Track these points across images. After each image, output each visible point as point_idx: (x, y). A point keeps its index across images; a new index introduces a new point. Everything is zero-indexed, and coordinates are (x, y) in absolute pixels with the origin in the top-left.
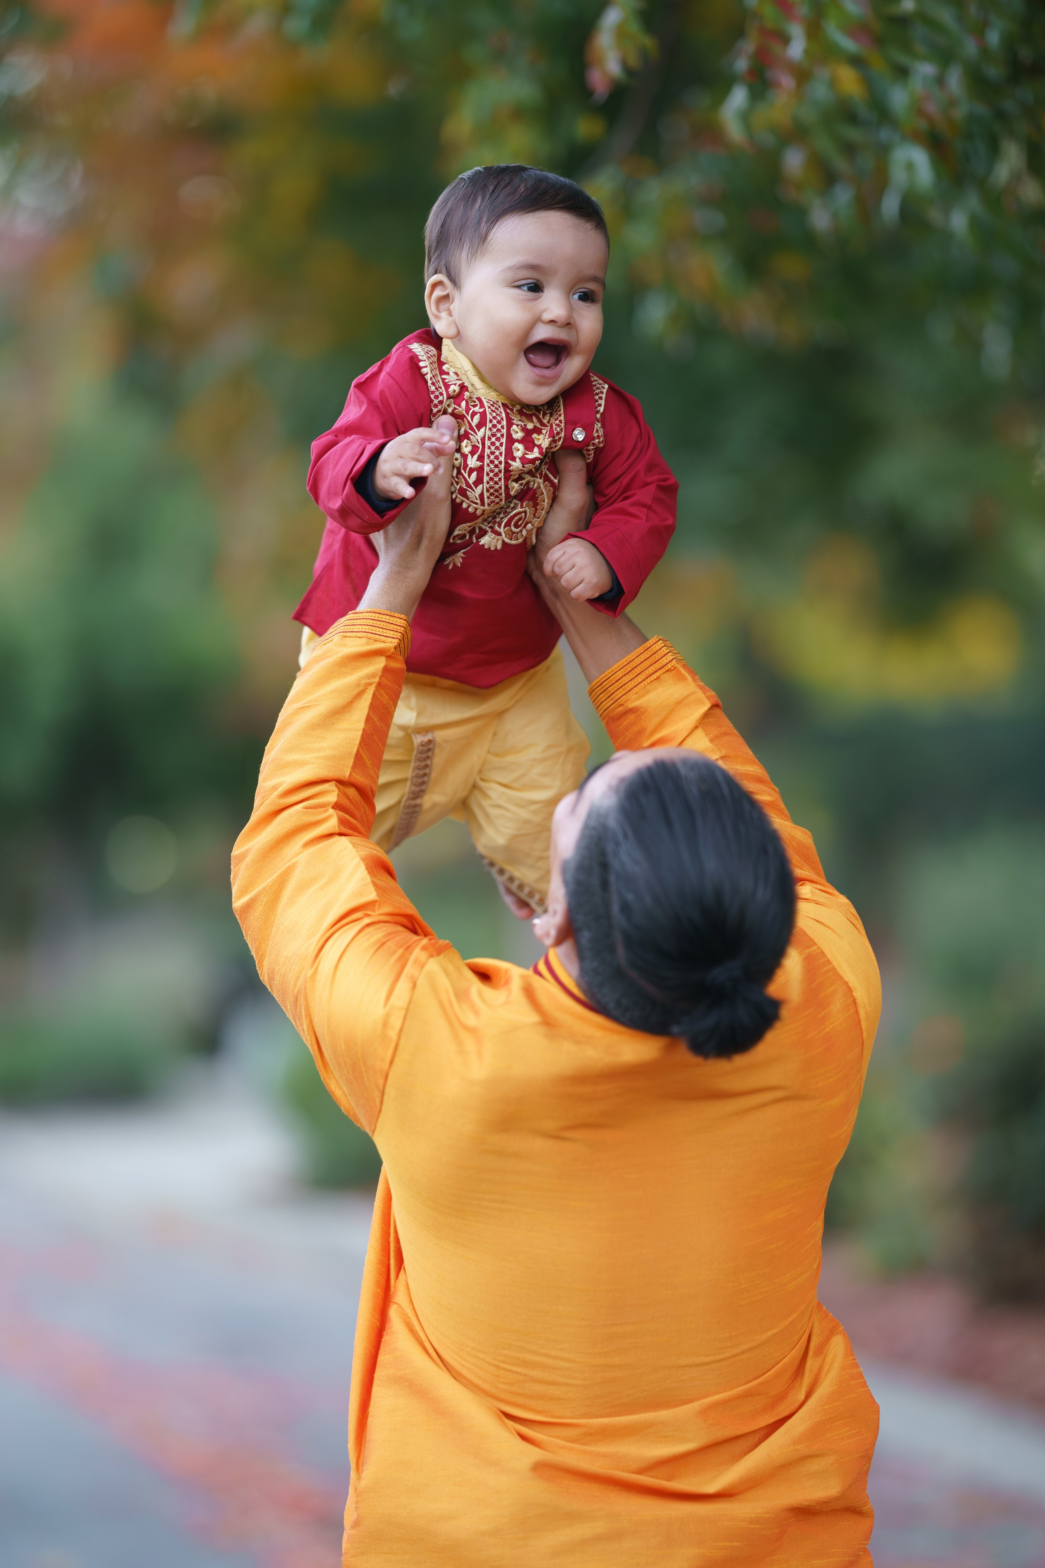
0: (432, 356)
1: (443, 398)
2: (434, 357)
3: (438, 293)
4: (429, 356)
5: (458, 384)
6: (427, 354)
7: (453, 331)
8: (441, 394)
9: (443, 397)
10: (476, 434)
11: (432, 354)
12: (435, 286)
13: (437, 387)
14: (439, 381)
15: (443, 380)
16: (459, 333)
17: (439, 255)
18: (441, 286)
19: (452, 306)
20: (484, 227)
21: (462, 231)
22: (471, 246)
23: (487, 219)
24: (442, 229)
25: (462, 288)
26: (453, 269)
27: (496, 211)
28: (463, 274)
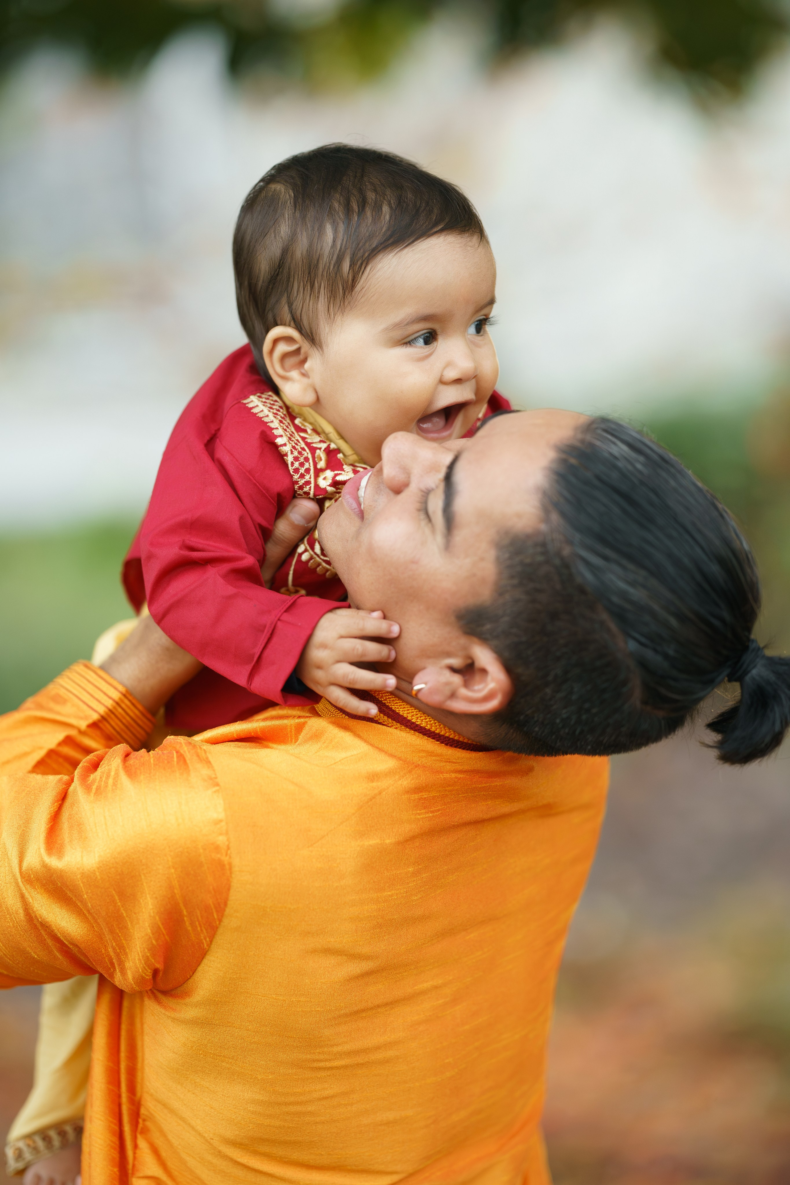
0: (278, 410)
1: (310, 465)
2: (281, 410)
3: (282, 348)
4: (275, 411)
5: (323, 449)
6: (272, 410)
7: (310, 398)
8: (307, 459)
9: (309, 463)
11: (278, 408)
12: (276, 341)
13: (300, 450)
14: (297, 440)
15: (304, 439)
16: (318, 399)
17: (278, 301)
18: (289, 339)
19: (307, 366)
20: (349, 272)
21: (313, 275)
22: (332, 295)
23: (351, 261)
24: (280, 269)
25: (324, 348)
26: (305, 322)
27: (362, 251)
28: (324, 329)
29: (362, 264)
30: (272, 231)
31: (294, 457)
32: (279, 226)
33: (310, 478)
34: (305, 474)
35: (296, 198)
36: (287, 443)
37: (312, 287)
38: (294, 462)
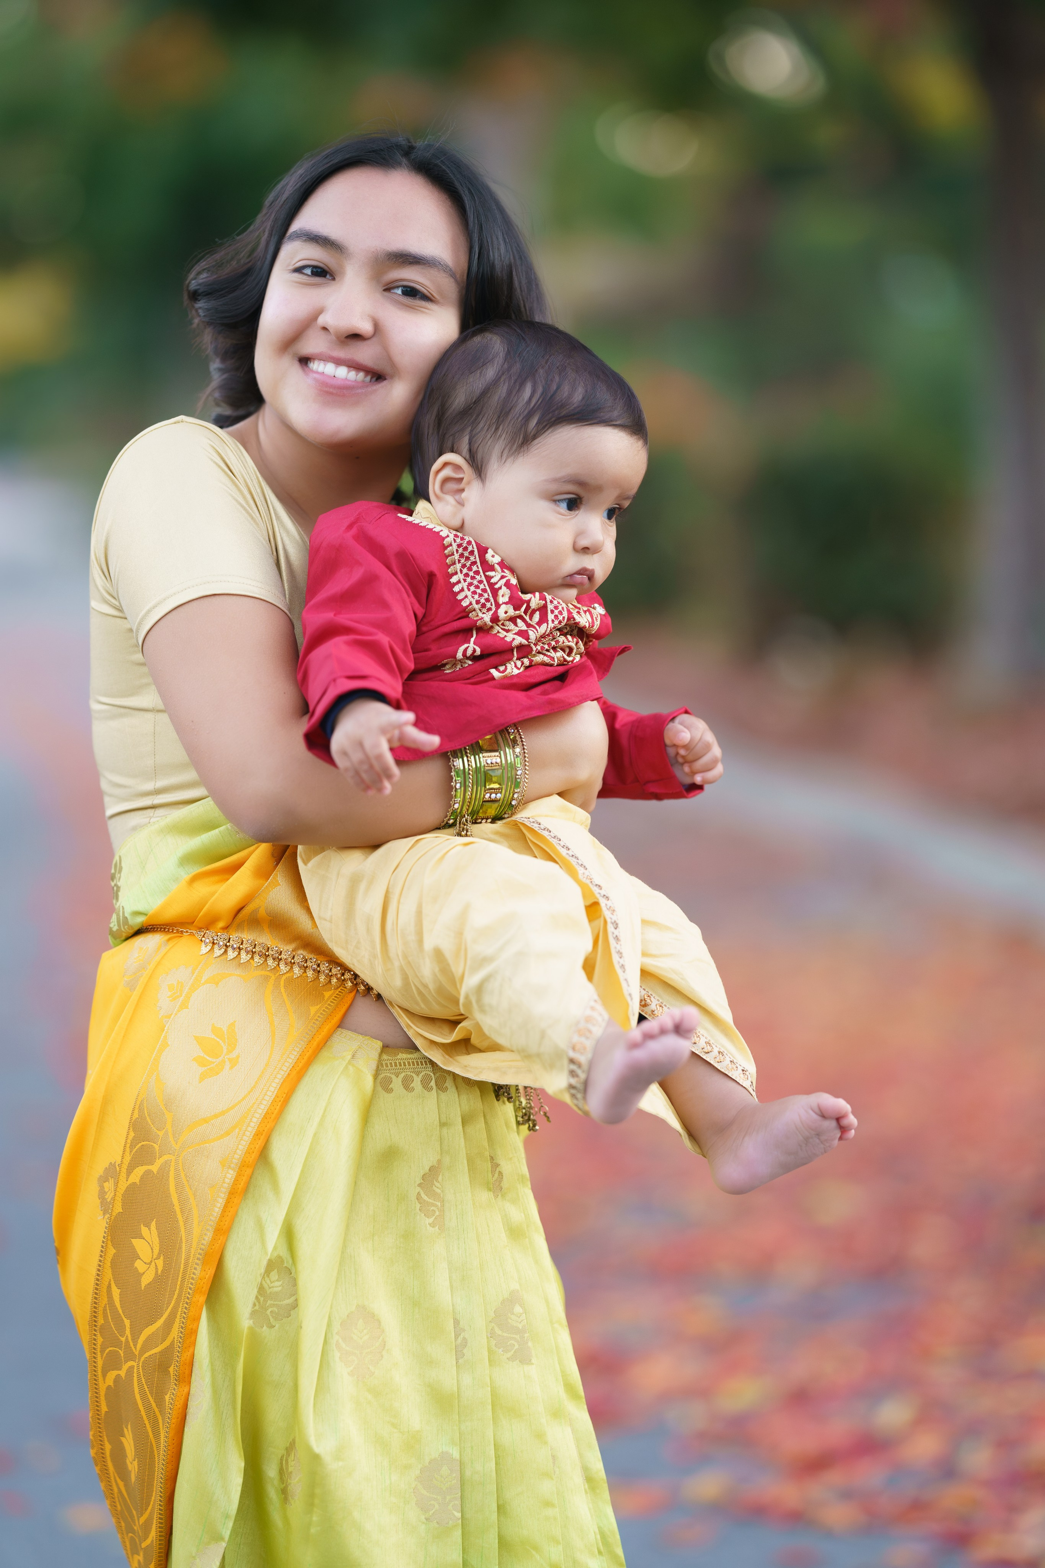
3: (449, 472)
7: (457, 522)
10: (537, 630)
12: (446, 464)
16: (463, 525)
17: (463, 430)
18: (457, 468)
19: (464, 495)
20: (533, 428)
21: (501, 419)
22: (512, 441)
23: (538, 420)
24: (474, 404)
25: (487, 483)
26: (479, 456)
27: (550, 415)
28: (493, 467)
29: (546, 425)
30: (479, 371)
31: (457, 545)
32: (487, 369)
33: (475, 559)
34: (470, 556)
35: (508, 353)
36: (450, 534)
37: (497, 429)
38: (458, 549)
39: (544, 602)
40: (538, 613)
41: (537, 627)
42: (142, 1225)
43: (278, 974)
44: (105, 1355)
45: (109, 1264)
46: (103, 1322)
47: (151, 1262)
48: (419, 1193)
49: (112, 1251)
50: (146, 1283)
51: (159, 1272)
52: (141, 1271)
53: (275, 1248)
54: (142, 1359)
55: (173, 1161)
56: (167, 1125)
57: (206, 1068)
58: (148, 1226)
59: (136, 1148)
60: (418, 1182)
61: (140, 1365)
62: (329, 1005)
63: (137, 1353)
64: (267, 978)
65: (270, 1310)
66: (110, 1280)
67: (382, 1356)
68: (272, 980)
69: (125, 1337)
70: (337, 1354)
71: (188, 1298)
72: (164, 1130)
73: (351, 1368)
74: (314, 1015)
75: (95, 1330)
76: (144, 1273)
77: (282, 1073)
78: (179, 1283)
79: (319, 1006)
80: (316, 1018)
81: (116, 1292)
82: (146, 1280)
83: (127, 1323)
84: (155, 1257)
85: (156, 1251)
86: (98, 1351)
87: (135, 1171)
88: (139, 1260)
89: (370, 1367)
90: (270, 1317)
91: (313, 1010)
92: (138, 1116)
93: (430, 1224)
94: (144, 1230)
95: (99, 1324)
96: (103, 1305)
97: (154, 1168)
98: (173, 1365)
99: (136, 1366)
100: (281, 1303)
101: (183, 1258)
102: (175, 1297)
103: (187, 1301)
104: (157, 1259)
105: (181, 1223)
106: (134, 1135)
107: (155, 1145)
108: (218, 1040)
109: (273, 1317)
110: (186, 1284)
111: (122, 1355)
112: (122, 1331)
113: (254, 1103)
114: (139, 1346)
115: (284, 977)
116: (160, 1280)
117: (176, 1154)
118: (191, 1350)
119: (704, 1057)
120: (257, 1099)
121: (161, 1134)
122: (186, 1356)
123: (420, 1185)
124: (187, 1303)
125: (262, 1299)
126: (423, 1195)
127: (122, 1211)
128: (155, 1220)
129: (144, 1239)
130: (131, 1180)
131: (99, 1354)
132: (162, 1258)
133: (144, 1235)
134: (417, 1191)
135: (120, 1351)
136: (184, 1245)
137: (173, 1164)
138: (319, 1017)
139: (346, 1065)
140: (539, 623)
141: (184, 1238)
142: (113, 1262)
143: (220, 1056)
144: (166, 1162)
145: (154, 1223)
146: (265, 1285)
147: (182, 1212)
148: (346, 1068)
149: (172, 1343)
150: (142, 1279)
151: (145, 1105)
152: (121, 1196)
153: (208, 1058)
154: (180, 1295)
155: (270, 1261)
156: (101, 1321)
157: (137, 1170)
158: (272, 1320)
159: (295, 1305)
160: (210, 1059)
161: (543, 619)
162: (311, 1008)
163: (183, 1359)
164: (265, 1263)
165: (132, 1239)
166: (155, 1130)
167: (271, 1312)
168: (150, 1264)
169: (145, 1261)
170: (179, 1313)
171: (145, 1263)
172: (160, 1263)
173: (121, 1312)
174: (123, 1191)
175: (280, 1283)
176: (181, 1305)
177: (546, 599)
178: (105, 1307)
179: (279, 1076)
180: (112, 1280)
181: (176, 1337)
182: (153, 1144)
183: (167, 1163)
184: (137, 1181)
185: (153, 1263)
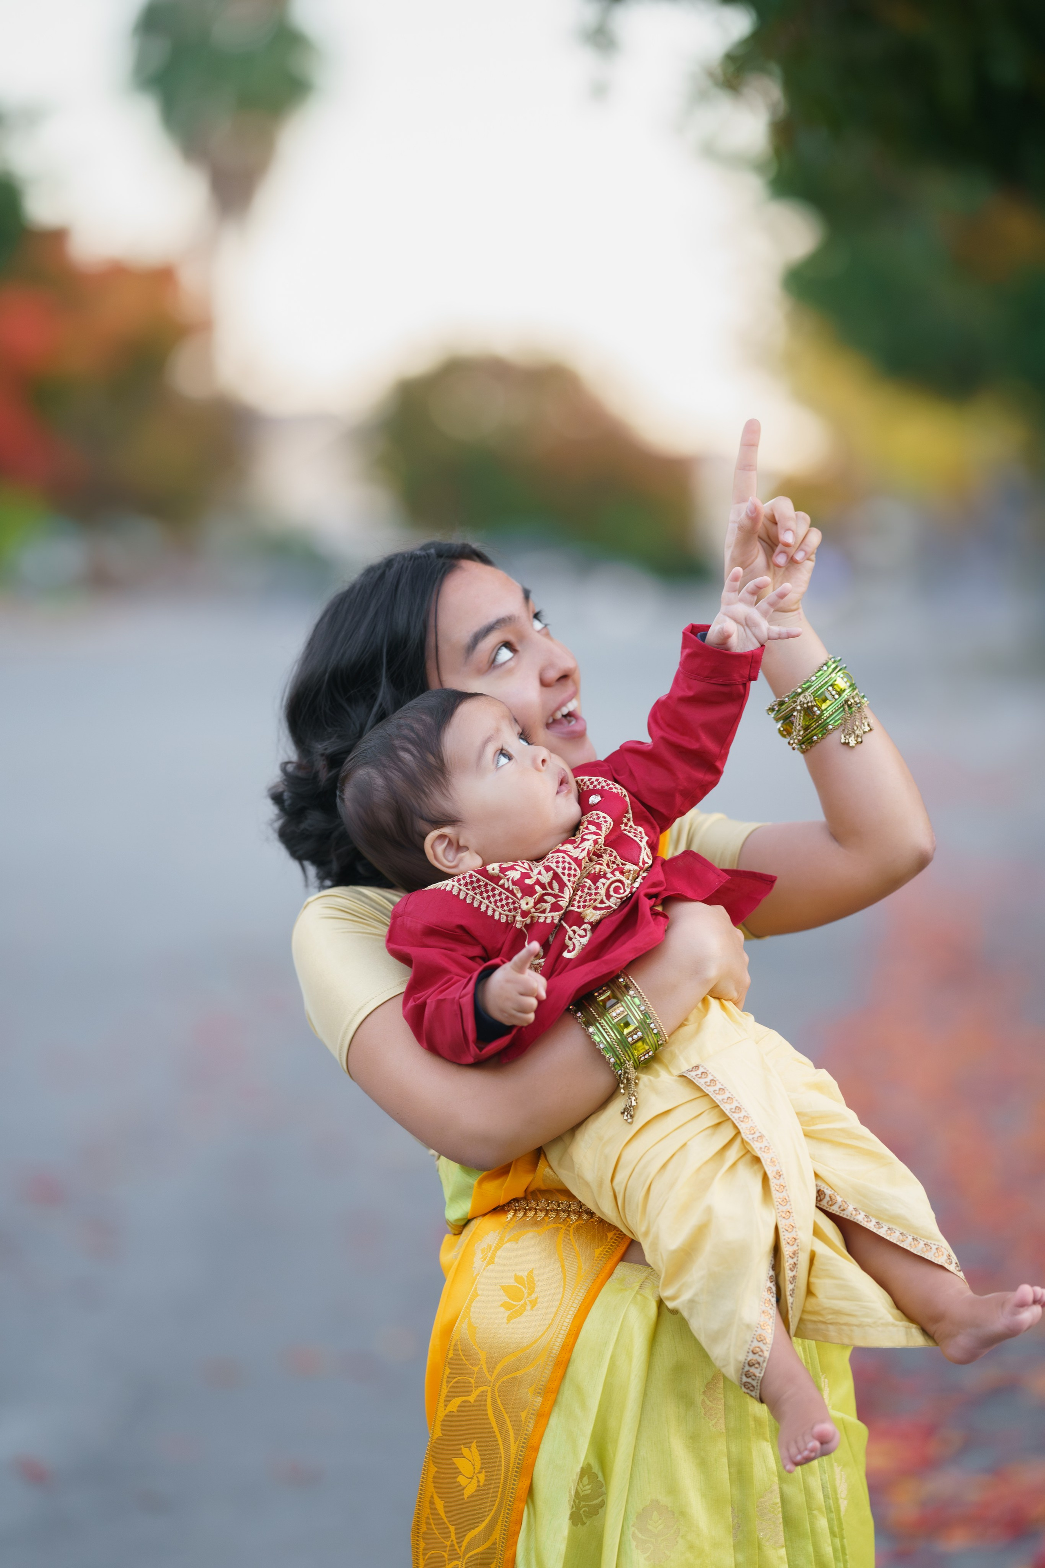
39: (552, 872)
40: (554, 881)
41: (562, 895)
42: (462, 1446)
43: (568, 1224)
44: (427, 1557)
45: (431, 1480)
46: (426, 1530)
47: (473, 1476)
48: (703, 1401)
49: (433, 1469)
50: (469, 1494)
51: (481, 1484)
52: (463, 1484)
53: (586, 1457)
54: (466, 1558)
55: (489, 1391)
56: (481, 1362)
57: (511, 1311)
58: (468, 1446)
59: (452, 1383)
60: (702, 1391)
61: (464, 1563)
62: (611, 1245)
63: (461, 1553)
64: (558, 1229)
65: (583, 1509)
66: (432, 1493)
67: (677, 1542)
68: (563, 1231)
69: (450, 1540)
70: (634, 1544)
71: (509, 1505)
72: (479, 1366)
73: (648, 1554)
74: (599, 1256)
75: (418, 1537)
76: (466, 1486)
77: (573, 1309)
78: (500, 1493)
79: (603, 1247)
80: (600, 1258)
81: (440, 1505)
82: (467, 1493)
83: (452, 1529)
84: (476, 1472)
85: (478, 1466)
86: (421, 1554)
87: (452, 1402)
88: (461, 1475)
89: (666, 1552)
90: (583, 1515)
91: (598, 1251)
92: (452, 1356)
93: (713, 1426)
94: (465, 1451)
95: (422, 1531)
96: (426, 1516)
97: (472, 1398)
98: (495, 1562)
99: (460, 1565)
100: (591, 1503)
101: (503, 1471)
102: (496, 1505)
103: (509, 1507)
104: (478, 1473)
105: (500, 1442)
106: (450, 1371)
107: (470, 1379)
108: (520, 1286)
109: (585, 1515)
110: (507, 1493)
111: (446, 1556)
112: (447, 1535)
113: (552, 1338)
114: (463, 1548)
115: (573, 1226)
116: (481, 1491)
117: (492, 1385)
118: (513, 1549)
119: (901, 1245)
120: (554, 1334)
121: (476, 1369)
122: (509, 1554)
123: (704, 1393)
124: (509, 1509)
125: (577, 1501)
126: (707, 1402)
127: (441, 1435)
128: (475, 1441)
129: (465, 1458)
130: (450, 1408)
131: (421, 1556)
132: (484, 1472)
133: (464, 1454)
134: (702, 1398)
135: (443, 1553)
136: (503, 1460)
137: (489, 1394)
138: (602, 1257)
139: (635, 1295)
140: (561, 890)
141: (503, 1455)
142: (435, 1480)
143: (522, 1299)
144: (482, 1392)
145: (474, 1444)
146: (579, 1490)
147: (500, 1433)
148: (635, 1296)
149: (495, 1543)
150: (465, 1491)
151: (459, 1346)
152: (440, 1423)
153: (512, 1302)
154: (501, 1503)
155: (582, 1468)
156: (424, 1529)
157: (454, 1400)
158: (584, 1518)
159: (603, 1504)
160: (515, 1303)
161: (562, 885)
162: (595, 1250)
163: (506, 1556)
164: (578, 1470)
165: (453, 1459)
166: (470, 1366)
167: (583, 1511)
168: (472, 1478)
169: (467, 1476)
170: (501, 1518)
171: (467, 1477)
172: (482, 1477)
173: (445, 1519)
174: (442, 1419)
175: (589, 1487)
176: (503, 1511)
177: (552, 868)
178: (428, 1517)
179: (571, 1313)
180: (435, 1493)
181: (498, 1538)
182: (468, 1378)
183: (483, 1394)
184: (455, 1410)
185: (475, 1477)
